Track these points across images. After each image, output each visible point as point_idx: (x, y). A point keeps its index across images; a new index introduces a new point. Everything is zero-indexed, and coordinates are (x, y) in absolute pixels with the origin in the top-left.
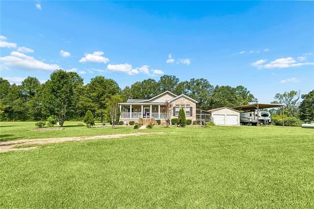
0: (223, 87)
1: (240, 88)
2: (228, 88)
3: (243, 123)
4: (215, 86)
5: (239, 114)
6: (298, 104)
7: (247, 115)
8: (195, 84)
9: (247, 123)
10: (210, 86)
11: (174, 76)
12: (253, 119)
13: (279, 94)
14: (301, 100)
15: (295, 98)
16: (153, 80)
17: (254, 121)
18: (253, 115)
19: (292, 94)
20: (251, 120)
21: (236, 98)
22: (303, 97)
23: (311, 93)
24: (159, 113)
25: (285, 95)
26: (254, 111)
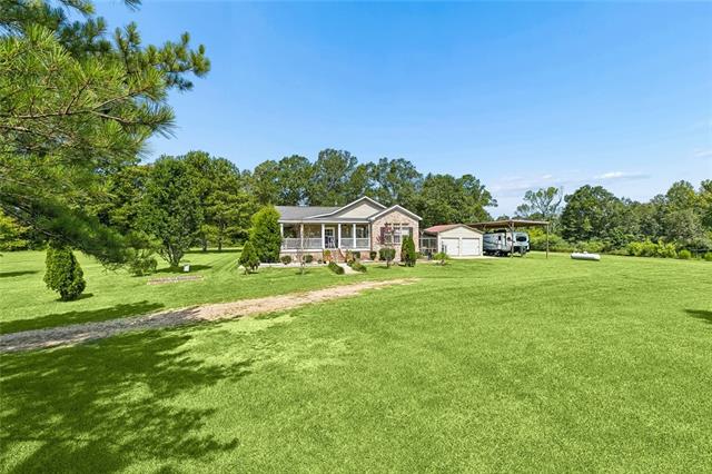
0: (439, 177)
1: (468, 178)
2: (448, 179)
3: (488, 252)
4: (425, 175)
5: (481, 237)
6: (559, 213)
7: (494, 237)
8: (389, 170)
9: (494, 251)
10: (416, 174)
11: (346, 153)
12: (503, 245)
13: (530, 192)
14: (564, 204)
15: (555, 199)
16: (304, 159)
17: (505, 249)
18: (503, 240)
19: (551, 192)
20: (499, 248)
21: (463, 200)
22: (567, 198)
23: (578, 192)
24: (355, 239)
25: (539, 194)
26: (505, 231)
